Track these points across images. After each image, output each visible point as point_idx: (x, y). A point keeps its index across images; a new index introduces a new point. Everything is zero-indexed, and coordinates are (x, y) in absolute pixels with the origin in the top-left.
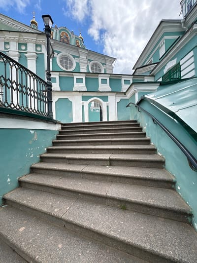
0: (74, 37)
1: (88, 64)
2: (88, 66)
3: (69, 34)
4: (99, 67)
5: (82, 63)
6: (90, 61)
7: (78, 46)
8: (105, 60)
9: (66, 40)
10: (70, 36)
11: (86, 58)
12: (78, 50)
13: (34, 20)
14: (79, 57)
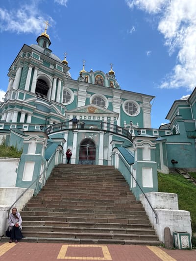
0: (108, 78)
1: (122, 103)
2: (122, 105)
3: (104, 76)
4: (134, 106)
5: (115, 102)
6: (124, 100)
7: (112, 87)
8: (142, 98)
9: (100, 82)
10: (104, 78)
11: (119, 98)
12: (112, 90)
13: (65, 60)
14: (112, 97)
